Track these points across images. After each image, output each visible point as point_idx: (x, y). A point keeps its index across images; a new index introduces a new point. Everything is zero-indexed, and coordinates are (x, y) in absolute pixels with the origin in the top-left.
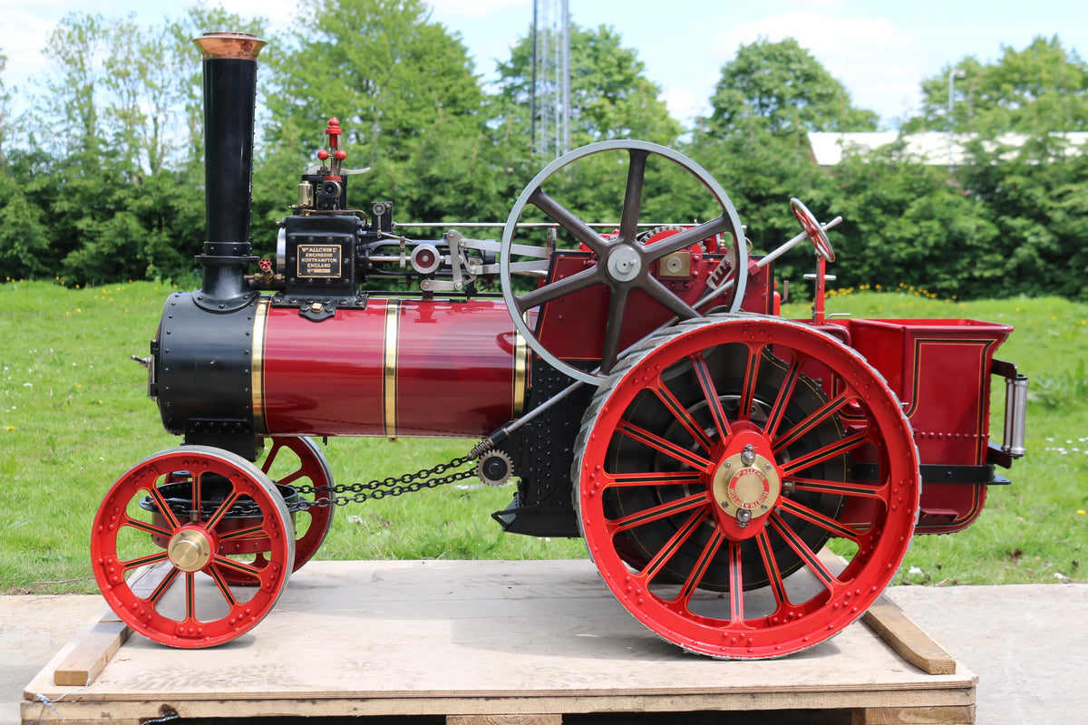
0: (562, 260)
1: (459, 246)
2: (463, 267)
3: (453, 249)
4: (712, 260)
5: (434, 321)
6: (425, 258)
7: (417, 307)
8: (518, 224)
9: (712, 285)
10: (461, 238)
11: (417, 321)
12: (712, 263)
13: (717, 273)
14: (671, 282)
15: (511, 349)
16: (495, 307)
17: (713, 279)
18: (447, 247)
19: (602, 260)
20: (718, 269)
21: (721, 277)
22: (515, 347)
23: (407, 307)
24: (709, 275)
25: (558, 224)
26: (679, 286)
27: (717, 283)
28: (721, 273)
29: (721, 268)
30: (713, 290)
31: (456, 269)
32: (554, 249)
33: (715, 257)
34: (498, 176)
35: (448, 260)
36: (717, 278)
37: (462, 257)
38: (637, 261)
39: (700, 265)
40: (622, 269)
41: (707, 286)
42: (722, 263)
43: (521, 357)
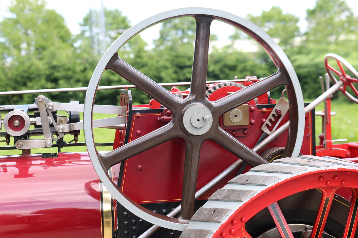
0: (138, 117)
1: (47, 109)
2: (52, 126)
3: (43, 112)
4: (264, 109)
5: (31, 176)
6: (17, 123)
7: (14, 163)
8: (99, 88)
9: (266, 131)
10: (49, 102)
11: (16, 176)
12: (264, 112)
13: (270, 120)
14: (233, 130)
15: (98, 196)
16: (82, 158)
17: (267, 125)
18: (37, 109)
19: (177, 116)
20: (270, 117)
21: (274, 124)
22: (101, 193)
23: (7, 164)
24: (263, 123)
25: (133, 86)
26: (240, 133)
27: (271, 129)
28: (273, 120)
29: (273, 115)
30: (267, 135)
31: (46, 128)
32: (131, 108)
33: (267, 107)
34: (80, 64)
35: (38, 121)
36: (270, 125)
37: (51, 118)
38: (209, 116)
39: (255, 114)
40: (196, 124)
41: (263, 132)
42: (273, 112)
43: (107, 201)
